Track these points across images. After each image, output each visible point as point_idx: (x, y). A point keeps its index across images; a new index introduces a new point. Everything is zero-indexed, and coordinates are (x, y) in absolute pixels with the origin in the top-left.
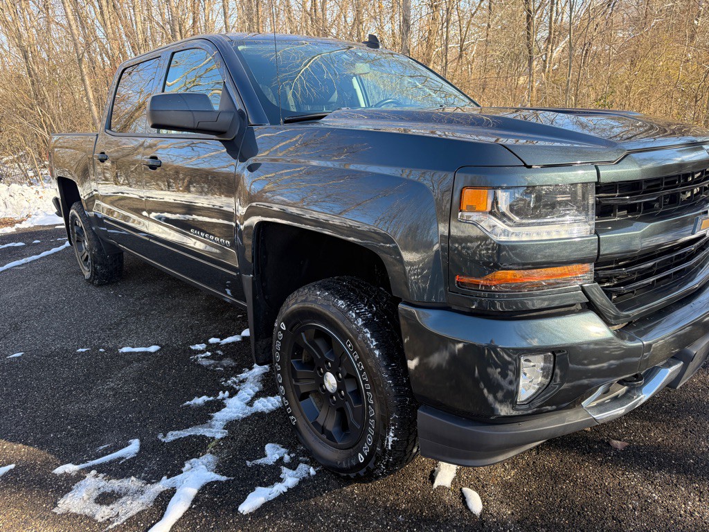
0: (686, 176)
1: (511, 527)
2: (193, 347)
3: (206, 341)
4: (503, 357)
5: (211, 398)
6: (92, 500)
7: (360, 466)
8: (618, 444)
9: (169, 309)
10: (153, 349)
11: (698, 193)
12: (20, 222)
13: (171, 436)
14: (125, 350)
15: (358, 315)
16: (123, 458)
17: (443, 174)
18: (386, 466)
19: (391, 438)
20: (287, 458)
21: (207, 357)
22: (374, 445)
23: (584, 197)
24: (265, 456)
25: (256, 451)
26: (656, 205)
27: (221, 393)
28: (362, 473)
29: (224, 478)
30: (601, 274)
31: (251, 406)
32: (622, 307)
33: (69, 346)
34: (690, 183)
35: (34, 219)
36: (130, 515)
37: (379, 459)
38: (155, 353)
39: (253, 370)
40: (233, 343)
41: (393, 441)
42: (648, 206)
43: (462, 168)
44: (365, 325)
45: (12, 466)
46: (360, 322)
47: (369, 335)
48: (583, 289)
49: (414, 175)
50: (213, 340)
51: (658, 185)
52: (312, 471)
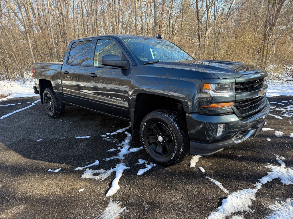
0: (255, 81)
1: (213, 174)
2: (102, 136)
3: (105, 134)
4: (213, 128)
5: (115, 149)
6: (92, 175)
7: (171, 160)
8: (239, 156)
9: (86, 125)
10: (88, 137)
11: (259, 85)
12: (7, 96)
13: (108, 159)
14: (78, 137)
15: (171, 118)
16: (95, 165)
17: (199, 80)
18: (179, 159)
19: (181, 151)
20: (146, 162)
21: (108, 139)
22: (176, 153)
23: (232, 86)
24: (139, 162)
25: (136, 162)
26: (248, 88)
27: (118, 148)
28: (171, 162)
29: (129, 168)
30: (236, 105)
31: (129, 151)
32: (241, 114)
33: (57, 137)
34: (256, 83)
35: (13, 95)
36: (106, 177)
37: (177, 157)
38: (89, 138)
39: (125, 142)
40: (115, 134)
41: (182, 152)
42: (246, 88)
43: (203, 79)
44: (174, 121)
45: (61, 169)
46: (172, 120)
47: (175, 123)
48: (232, 109)
49: (190, 80)
50: (107, 134)
51: (249, 83)
52: (155, 165)
